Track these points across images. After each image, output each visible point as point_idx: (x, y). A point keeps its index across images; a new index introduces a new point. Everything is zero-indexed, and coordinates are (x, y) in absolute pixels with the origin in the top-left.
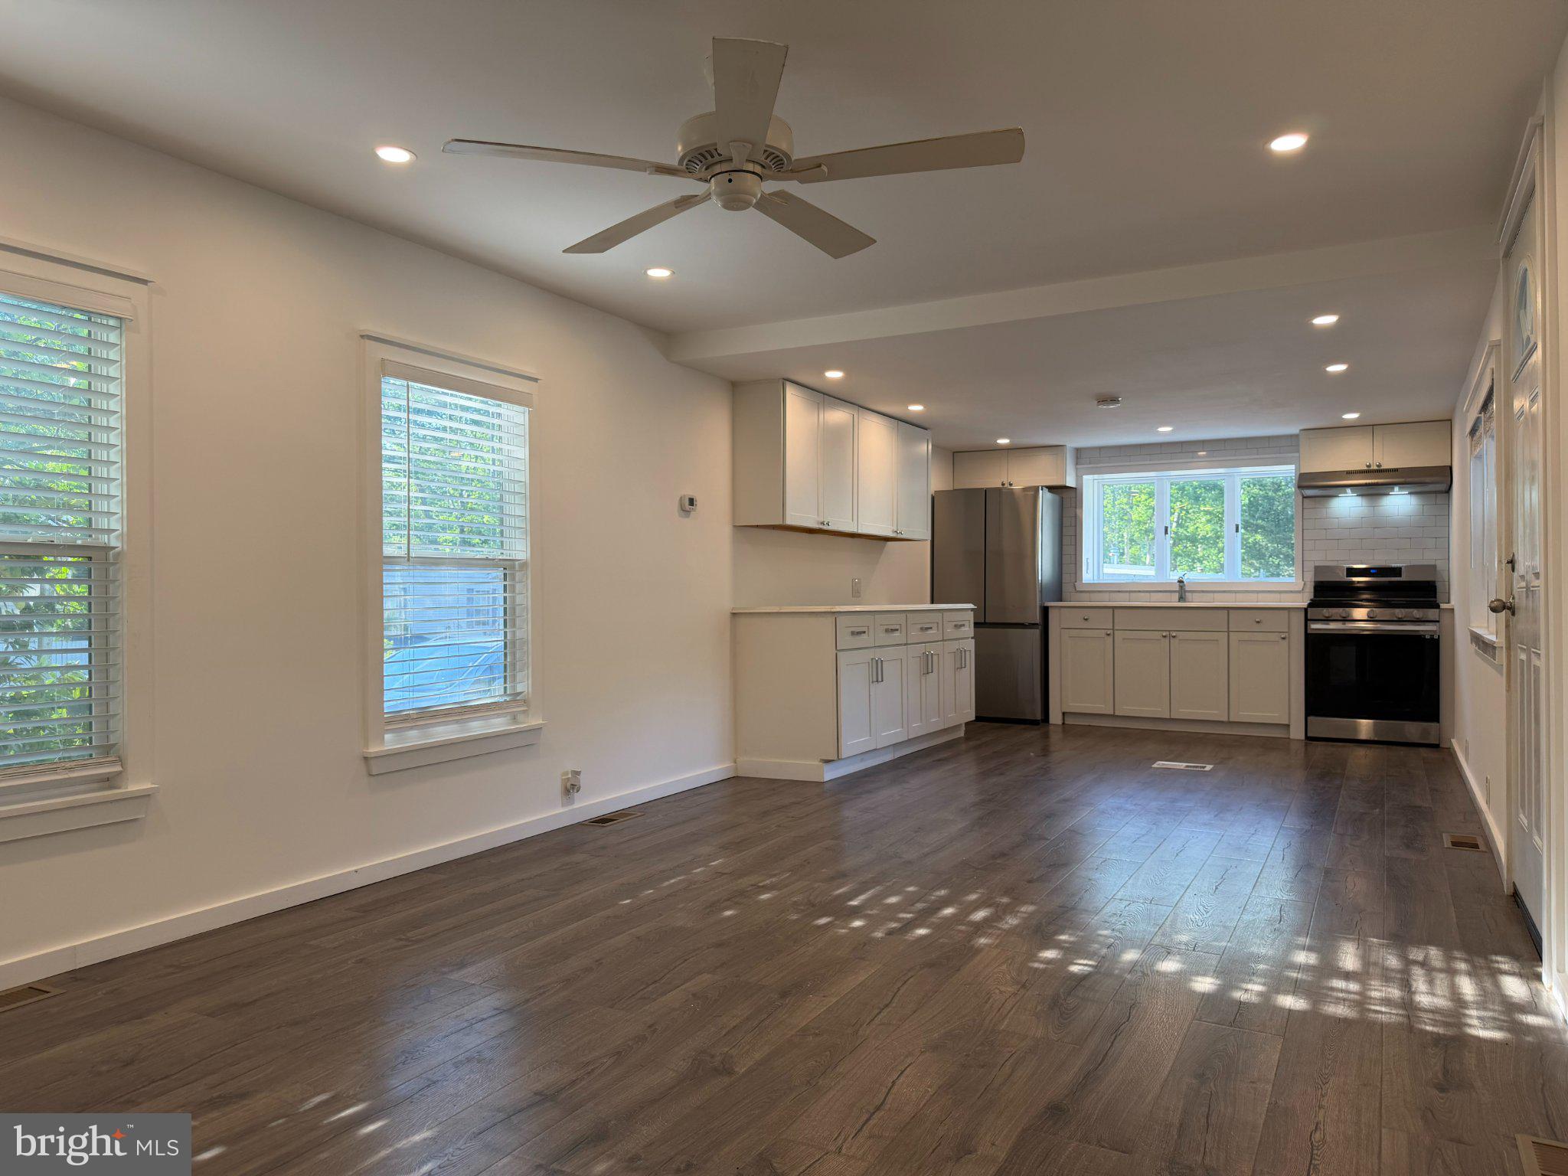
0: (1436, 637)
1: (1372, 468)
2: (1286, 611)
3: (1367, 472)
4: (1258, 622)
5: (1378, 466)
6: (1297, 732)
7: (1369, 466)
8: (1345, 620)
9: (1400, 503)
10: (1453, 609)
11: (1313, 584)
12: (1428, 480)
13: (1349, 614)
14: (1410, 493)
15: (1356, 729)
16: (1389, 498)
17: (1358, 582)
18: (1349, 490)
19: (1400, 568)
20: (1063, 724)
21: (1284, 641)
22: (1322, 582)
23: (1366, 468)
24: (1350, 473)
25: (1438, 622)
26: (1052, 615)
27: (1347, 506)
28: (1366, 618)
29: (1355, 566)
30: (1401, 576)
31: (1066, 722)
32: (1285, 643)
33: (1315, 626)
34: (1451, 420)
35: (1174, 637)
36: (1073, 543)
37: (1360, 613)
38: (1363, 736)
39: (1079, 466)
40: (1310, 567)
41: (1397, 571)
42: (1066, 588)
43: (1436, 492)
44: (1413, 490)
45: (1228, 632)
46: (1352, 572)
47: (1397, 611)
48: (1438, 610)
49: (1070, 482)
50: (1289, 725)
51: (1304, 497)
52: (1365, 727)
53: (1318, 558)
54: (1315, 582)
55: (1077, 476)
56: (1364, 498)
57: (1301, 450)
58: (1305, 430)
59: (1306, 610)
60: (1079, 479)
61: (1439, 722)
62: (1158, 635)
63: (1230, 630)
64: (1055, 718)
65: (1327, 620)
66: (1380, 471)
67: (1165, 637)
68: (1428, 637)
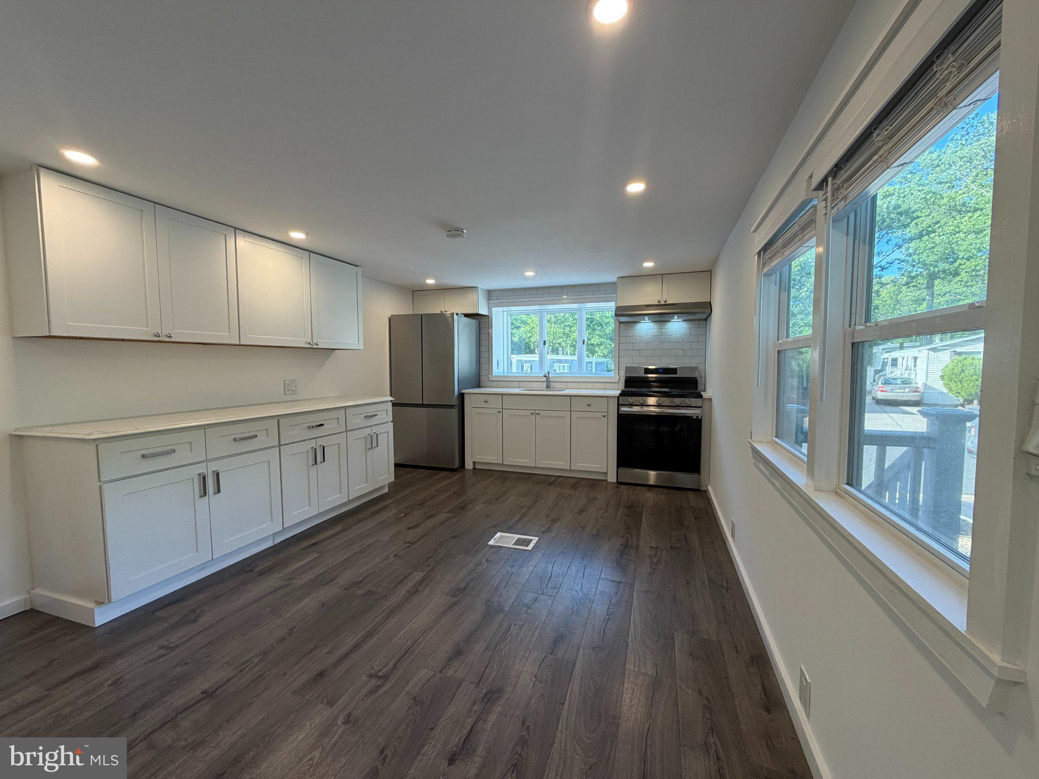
0: (700, 418)
1: (661, 303)
2: (606, 399)
3: (659, 306)
4: (589, 405)
5: (665, 302)
6: (612, 478)
7: (659, 302)
8: (642, 405)
9: (677, 327)
10: (711, 399)
11: (624, 378)
12: (696, 311)
13: (645, 401)
14: (683, 321)
15: (647, 477)
16: (670, 323)
17: (651, 377)
18: (646, 318)
19: (676, 369)
20: (474, 468)
21: (604, 418)
22: (629, 377)
23: (657, 303)
24: (648, 306)
25: (701, 407)
26: (466, 398)
27: (646, 328)
28: (656, 404)
29: (650, 367)
30: (677, 374)
31: (476, 467)
32: (605, 419)
33: (624, 409)
34: (711, 271)
35: (538, 414)
36: (487, 351)
37: (652, 400)
38: (652, 482)
39: (489, 302)
40: (623, 367)
41: (674, 371)
42: (484, 379)
43: (698, 320)
44: (686, 318)
45: (571, 411)
46: (647, 371)
47: (676, 400)
48: (701, 399)
49: (483, 311)
50: (607, 473)
51: (620, 323)
52: (652, 476)
53: (628, 362)
54: (626, 377)
55: (489, 308)
56: (656, 323)
57: (618, 291)
58: (621, 277)
59: (618, 397)
60: (490, 309)
61: (700, 475)
62: (529, 413)
63: (572, 410)
64: (469, 465)
65: (631, 405)
66: (666, 305)
67: (532, 414)
68: (695, 417)
